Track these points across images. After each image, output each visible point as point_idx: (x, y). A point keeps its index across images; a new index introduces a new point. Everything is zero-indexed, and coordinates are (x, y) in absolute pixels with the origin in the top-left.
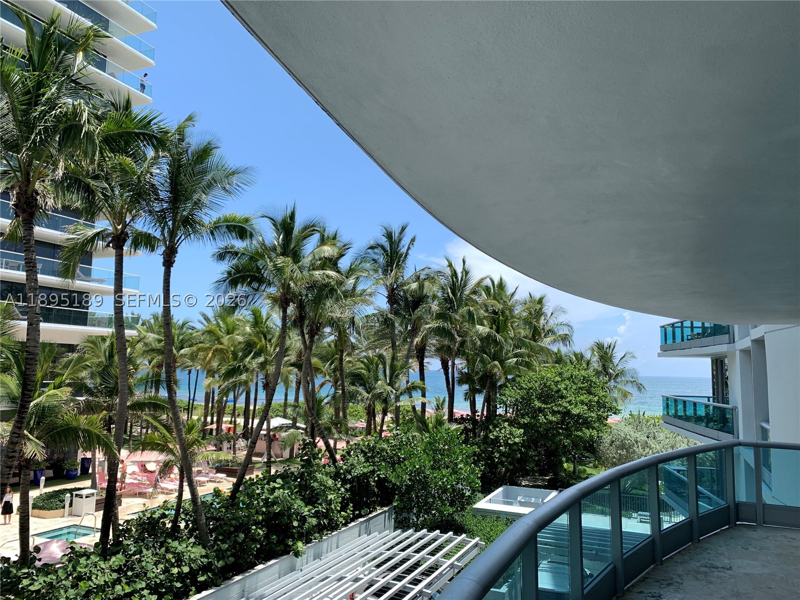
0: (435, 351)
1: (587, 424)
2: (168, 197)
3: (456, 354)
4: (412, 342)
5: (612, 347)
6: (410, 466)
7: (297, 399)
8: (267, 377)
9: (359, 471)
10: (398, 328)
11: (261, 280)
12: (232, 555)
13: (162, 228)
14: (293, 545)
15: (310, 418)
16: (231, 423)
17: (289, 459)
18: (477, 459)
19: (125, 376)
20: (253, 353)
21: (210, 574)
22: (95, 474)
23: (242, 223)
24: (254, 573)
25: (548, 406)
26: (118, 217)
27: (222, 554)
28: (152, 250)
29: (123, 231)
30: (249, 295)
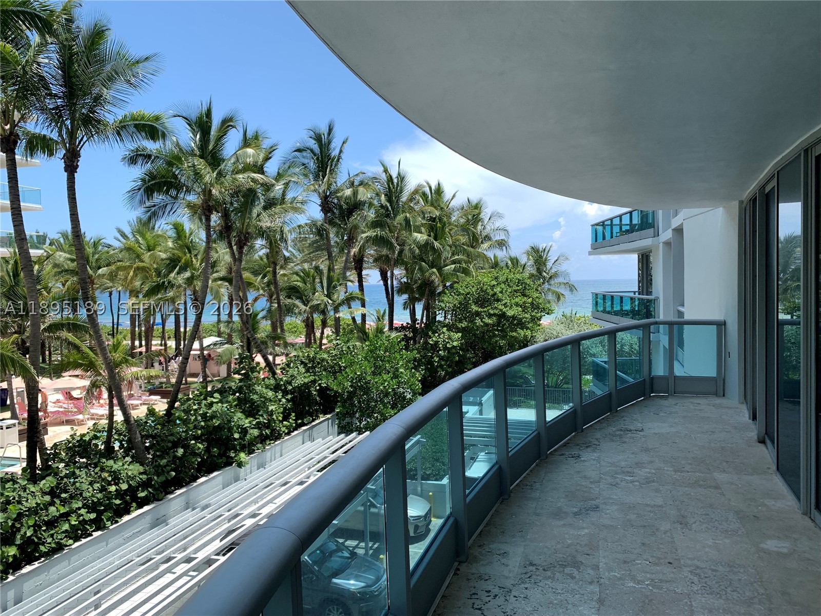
0: (374, 261)
1: (521, 324)
2: (62, 92)
3: (394, 264)
4: (349, 252)
5: (546, 251)
6: (351, 373)
7: (230, 315)
8: (195, 292)
9: (299, 381)
10: (333, 238)
11: (178, 187)
12: (172, 470)
13: (59, 128)
14: (235, 456)
15: (245, 333)
16: (161, 345)
17: (227, 377)
18: (416, 364)
19: (34, 294)
20: (178, 267)
21: (150, 490)
22: (14, 404)
23: (151, 121)
24: (197, 486)
25: (485, 309)
27: (162, 469)
28: (51, 154)
29: (12, 132)
30: (167, 204)
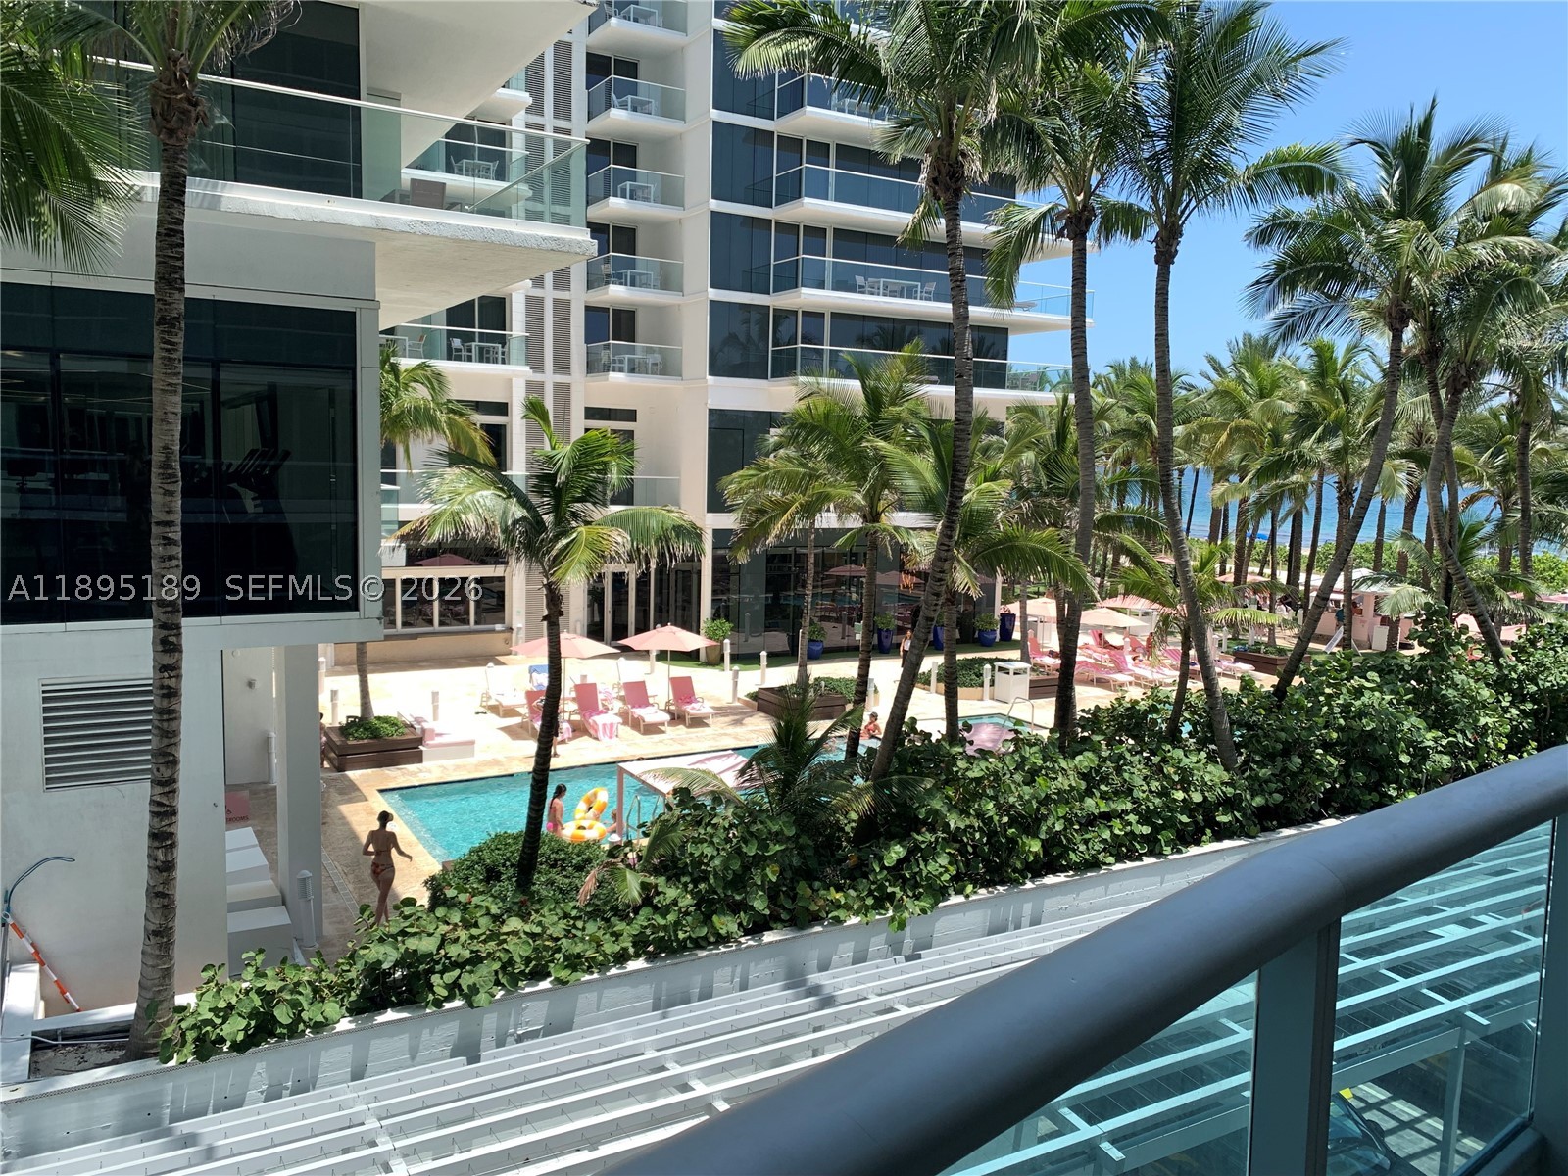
2: (1165, 128)
8: (1346, 478)
9: (1556, 678)
11: (1346, 277)
12: (1278, 791)
13: (1154, 190)
14: (1397, 796)
19: (1090, 465)
20: (1319, 431)
21: (1237, 815)
23: (1311, 160)
24: (1318, 830)
26: (1077, 181)
27: (1261, 785)
28: (1136, 235)
29: (1086, 205)
30: (1316, 310)
